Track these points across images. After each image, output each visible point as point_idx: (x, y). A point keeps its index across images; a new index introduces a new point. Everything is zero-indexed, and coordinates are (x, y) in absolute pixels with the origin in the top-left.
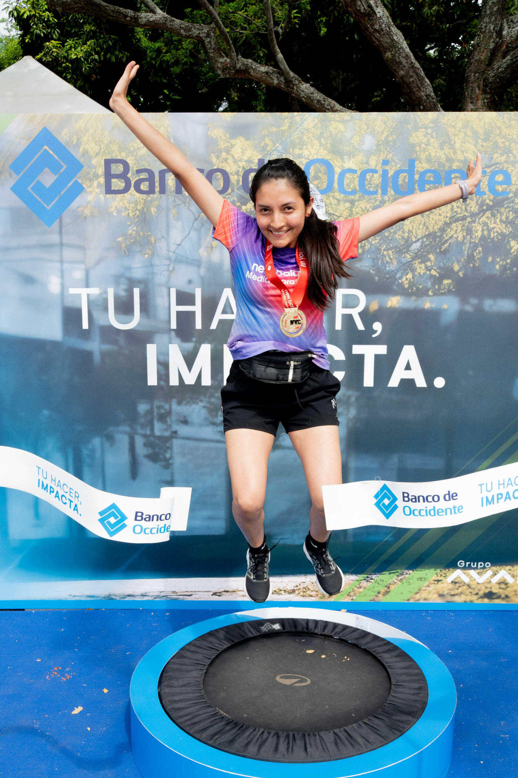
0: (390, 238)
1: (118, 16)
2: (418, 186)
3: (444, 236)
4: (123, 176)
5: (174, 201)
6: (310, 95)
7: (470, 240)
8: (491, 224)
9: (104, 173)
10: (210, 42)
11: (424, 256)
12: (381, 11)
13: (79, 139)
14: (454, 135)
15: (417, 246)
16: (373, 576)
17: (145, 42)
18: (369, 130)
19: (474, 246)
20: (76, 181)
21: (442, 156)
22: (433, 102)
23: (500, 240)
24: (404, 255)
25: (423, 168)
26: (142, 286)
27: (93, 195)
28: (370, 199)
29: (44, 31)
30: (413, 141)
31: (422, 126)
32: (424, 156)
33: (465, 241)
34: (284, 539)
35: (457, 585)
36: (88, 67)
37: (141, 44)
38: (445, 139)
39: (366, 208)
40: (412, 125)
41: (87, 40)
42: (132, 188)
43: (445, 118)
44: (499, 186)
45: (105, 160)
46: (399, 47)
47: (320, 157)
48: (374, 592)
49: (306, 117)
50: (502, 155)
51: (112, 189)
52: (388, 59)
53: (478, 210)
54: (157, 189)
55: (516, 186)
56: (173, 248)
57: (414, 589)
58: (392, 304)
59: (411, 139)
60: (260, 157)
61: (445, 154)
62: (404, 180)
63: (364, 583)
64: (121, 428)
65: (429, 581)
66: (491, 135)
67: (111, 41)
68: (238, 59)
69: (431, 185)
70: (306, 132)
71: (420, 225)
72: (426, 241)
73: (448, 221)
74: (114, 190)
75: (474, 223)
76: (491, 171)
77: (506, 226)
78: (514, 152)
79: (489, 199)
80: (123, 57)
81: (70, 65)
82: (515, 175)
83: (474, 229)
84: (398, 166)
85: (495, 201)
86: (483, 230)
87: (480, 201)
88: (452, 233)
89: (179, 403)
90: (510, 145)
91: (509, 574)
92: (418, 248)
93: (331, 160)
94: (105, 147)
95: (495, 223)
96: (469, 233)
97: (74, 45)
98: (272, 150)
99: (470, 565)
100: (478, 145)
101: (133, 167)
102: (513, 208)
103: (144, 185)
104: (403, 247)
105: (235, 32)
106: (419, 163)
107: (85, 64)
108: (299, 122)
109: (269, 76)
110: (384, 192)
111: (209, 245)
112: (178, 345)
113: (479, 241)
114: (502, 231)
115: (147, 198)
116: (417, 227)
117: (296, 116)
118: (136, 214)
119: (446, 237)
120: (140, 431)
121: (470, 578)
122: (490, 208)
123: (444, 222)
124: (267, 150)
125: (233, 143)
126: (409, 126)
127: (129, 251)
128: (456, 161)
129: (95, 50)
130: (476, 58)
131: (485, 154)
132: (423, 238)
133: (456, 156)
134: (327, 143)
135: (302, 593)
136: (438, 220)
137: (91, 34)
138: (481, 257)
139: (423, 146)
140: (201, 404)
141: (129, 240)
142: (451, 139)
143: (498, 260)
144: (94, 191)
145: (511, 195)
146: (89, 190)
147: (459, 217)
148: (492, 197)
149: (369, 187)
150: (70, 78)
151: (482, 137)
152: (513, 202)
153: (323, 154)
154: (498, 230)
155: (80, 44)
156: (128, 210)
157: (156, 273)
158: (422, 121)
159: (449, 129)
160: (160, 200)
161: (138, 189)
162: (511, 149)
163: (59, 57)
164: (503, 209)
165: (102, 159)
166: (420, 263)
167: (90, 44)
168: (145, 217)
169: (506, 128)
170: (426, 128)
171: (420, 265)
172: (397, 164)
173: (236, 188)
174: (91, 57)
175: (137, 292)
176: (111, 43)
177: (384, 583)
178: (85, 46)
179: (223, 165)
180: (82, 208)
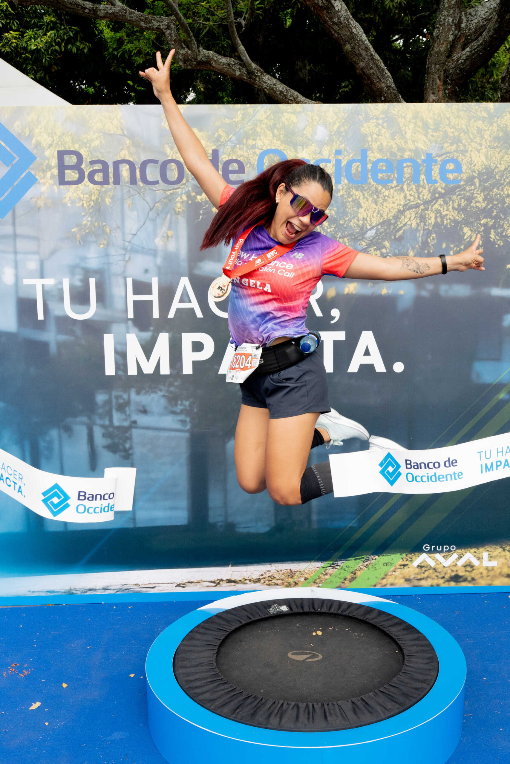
0: (345, 226)
1: (76, 8)
2: (371, 175)
3: (399, 223)
4: (77, 167)
5: (129, 191)
6: (273, 86)
7: (424, 226)
8: (443, 211)
9: (57, 164)
10: (170, 34)
11: (379, 243)
12: (339, 5)
13: (31, 131)
14: (405, 126)
15: (372, 233)
16: (338, 562)
17: (108, 34)
18: (321, 121)
19: (428, 233)
20: (29, 172)
21: (393, 146)
22: (394, 93)
23: (453, 227)
24: (359, 242)
25: (375, 158)
26: (98, 276)
27: (46, 186)
29: (3, 21)
30: (365, 132)
31: (373, 117)
32: (376, 145)
33: (419, 228)
34: (248, 527)
35: (424, 569)
36: (48, 58)
37: (104, 35)
38: (396, 130)
40: (363, 116)
41: (47, 31)
42: (86, 179)
43: (396, 109)
44: (450, 175)
45: (59, 152)
46: (359, 39)
47: (273, 148)
48: (340, 578)
49: (259, 108)
50: (452, 144)
51: (66, 180)
52: (348, 51)
53: (431, 197)
54: (111, 180)
55: (466, 174)
56: (128, 238)
57: (380, 574)
58: (349, 290)
59: (362, 129)
60: (214, 147)
62: (357, 170)
63: (330, 570)
64: (79, 419)
65: (395, 566)
66: (441, 125)
67: (72, 32)
68: (199, 51)
69: (384, 174)
70: (258, 124)
71: (374, 213)
72: (381, 228)
73: (402, 209)
74: (68, 181)
75: (428, 211)
76: (442, 160)
77: (459, 213)
78: (464, 142)
79: (441, 187)
80: (85, 48)
81: (30, 56)
82: (466, 164)
83: (427, 216)
84: (351, 156)
85: (447, 189)
86: (436, 218)
87: (432, 189)
88: (406, 221)
89: (138, 393)
90: (459, 135)
91: (475, 556)
92: (373, 235)
93: (284, 150)
94: (58, 139)
95: (447, 210)
96: (423, 220)
97: (34, 36)
98: (225, 141)
99: (435, 549)
100: (428, 135)
101: (86, 158)
102: (465, 196)
103: (98, 176)
104: (359, 234)
105: (198, 23)
106: (371, 153)
107: (46, 55)
108: (252, 113)
109: (230, 68)
110: (338, 181)
111: (165, 235)
112: (136, 335)
113: (433, 228)
114: (454, 217)
115: (101, 189)
116: (372, 215)
117: (248, 108)
118: (90, 204)
119: (400, 224)
120: (99, 421)
121: (435, 562)
122: (442, 196)
123: (398, 209)
124: (221, 141)
126: (360, 117)
127: (84, 242)
128: (407, 150)
129: (55, 41)
130: (436, 50)
131: (436, 143)
132: (377, 225)
133: (407, 146)
134: (280, 134)
135: (267, 582)
136: (392, 208)
137: (52, 25)
138: (435, 244)
139: (375, 136)
140: (160, 393)
141: (83, 230)
142: (402, 129)
143: (452, 246)
144: (47, 182)
145: (462, 183)
146: (42, 181)
147: (412, 205)
148: (443, 185)
150: (30, 69)
151: (432, 128)
152: (464, 189)
153: (277, 145)
154: (451, 217)
155: (40, 35)
157: (112, 263)
158: (373, 112)
159: (400, 120)
160: (114, 190)
161: (92, 180)
162: (460, 139)
163: (18, 48)
164: (454, 197)
165: (55, 150)
166: (375, 250)
167: (51, 35)
168: (100, 207)
169: (454, 118)
170: (377, 119)
171: (375, 252)
172: (350, 154)
173: (191, 178)
174: (51, 48)
175: (92, 282)
176: (72, 35)
177: (350, 569)
178: (46, 37)
179: (177, 155)
180: (36, 199)
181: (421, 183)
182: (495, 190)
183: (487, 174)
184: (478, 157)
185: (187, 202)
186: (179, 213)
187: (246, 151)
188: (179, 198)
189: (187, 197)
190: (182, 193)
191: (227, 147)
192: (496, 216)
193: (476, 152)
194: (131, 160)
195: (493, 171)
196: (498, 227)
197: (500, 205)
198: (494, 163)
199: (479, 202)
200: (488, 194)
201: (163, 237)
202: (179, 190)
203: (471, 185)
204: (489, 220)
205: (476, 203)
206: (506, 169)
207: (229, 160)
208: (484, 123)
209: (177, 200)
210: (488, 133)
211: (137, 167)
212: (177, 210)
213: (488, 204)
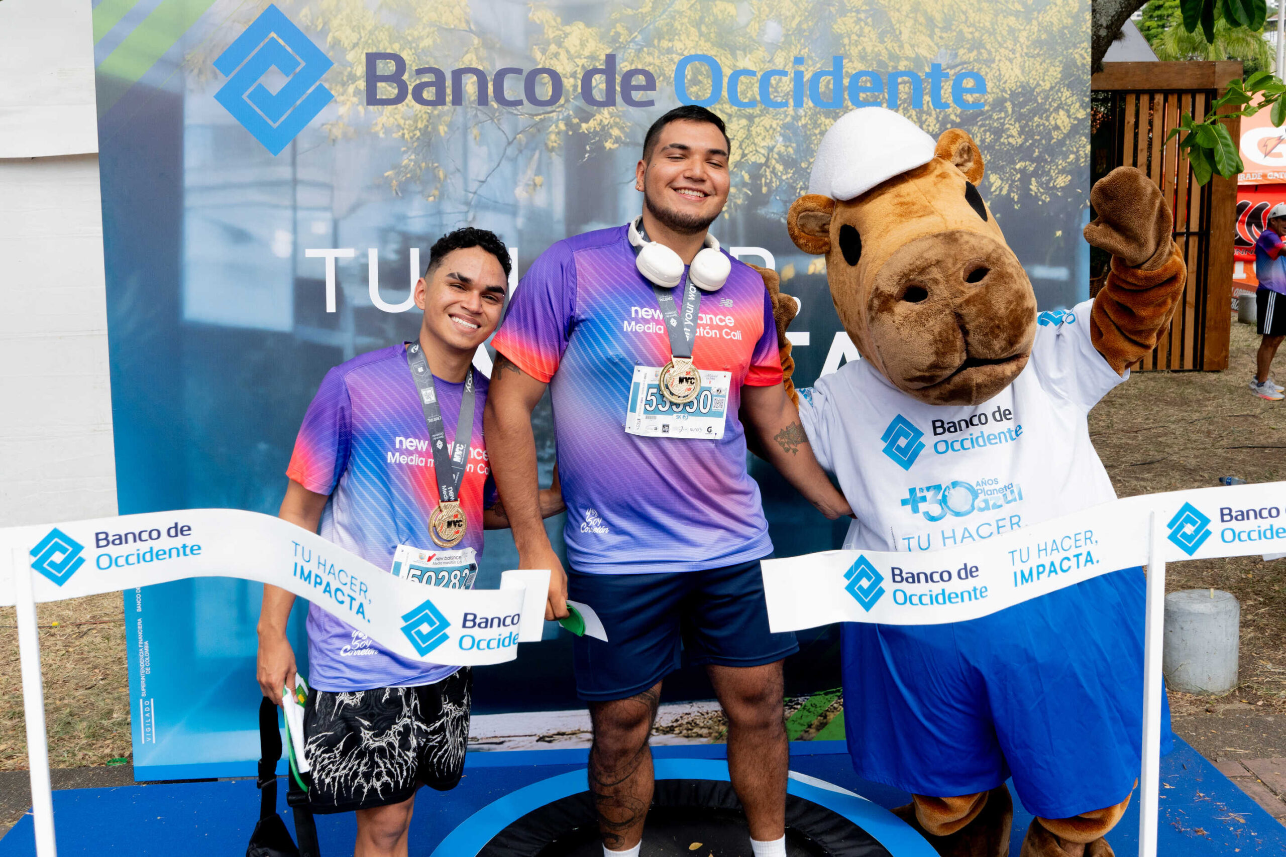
2: (849, 95)
4: (396, 78)
5: (476, 116)
9: (365, 73)
13: (325, 24)
14: (900, 22)
16: (799, 698)
18: (773, 12)
20: (321, 85)
21: (882, 52)
25: (855, 70)
26: (424, 243)
27: (347, 106)
28: (776, 114)
30: (839, 31)
31: (852, 9)
32: (856, 51)
38: (886, 28)
39: (771, 127)
40: (837, 8)
42: (410, 97)
44: (969, 95)
45: (368, 56)
47: (699, 53)
48: (802, 725)
50: (970, 50)
51: (378, 98)
53: (940, 129)
54: (449, 98)
55: (993, 95)
56: (473, 186)
58: (816, 270)
59: (835, 26)
60: (608, 51)
61: (886, 48)
62: (827, 86)
66: (954, 22)
69: (868, 93)
74: (382, 100)
76: (955, 74)
78: (988, 46)
79: (955, 114)
82: (992, 80)
84: (819, 65)
85: (964, 116)
87: (941, 117)
90: (981, 37)
93: (717, 56)
98: (626, 41)
100: (935, 36)
101: (411, 65)
102: (991, 127)
103: (428, 92)
106: (849, 62)
110: (799, 104)
111: (531, 183)
115: (432, 112)
118: (414, 135)
124: (619, 43)
125: (567, 31)
126: (832, 9)
127: (404, 192)
128: (903, 59)
131: (946, 49)
133: (902, 52)
134: (710, 33)
135: (685, 732)
139: (854, 37)
141: (402, 174)
142: (896, 27)
144: (348, 100)
145: (987, 108)
146: (341, 98)
148: (959, 111)
149: (775, 97)
151: (940, 25)
152: (990, 117)
153: (705, 48)
156: (403, 129)
157: (447, 225)
158: (851, 1)
159: (892, 13)
160: (453, 114)
161: (419, 98)
162: (983, 42)
164: (975, 129)
165: (362, 52)
168: (430, 139)
169: (974, 12)
170: (858, 12)
172: (817, 63)
173: (572, 97)
175: (415, 254)
177: (818, 709)
179: (552, 62)
180: (329, 127)
181: (925, 108)
182: (1036, 119)
183: (1024, 95)
184: (1010, 70)
185: (566, 132)
186: (552, 149)
187: (659, 57)
188: (553, 126)
189: (566, 125)
190: (558, 120)
191: (629, 51)
192: (1038, 157)
193: (1008, 63)
194: (481, 68)
195: (1033, 90)
196: (1042, 175)
197: (1044, 142)
198: (1034, 79)
199: (1012, 136)
200: (1027, 125)
201: (528, 185)
202: (554, 114)
203: (1000, 111)
204: (1028, 163)
205: (1007, 138)
206: (1052, 88)
207: (631, 71)
208: (1017, 20)
209: (550, 129)
210: (1025, 34)
211: (489, 79)
212: (550, 144)
213: (1026, 140)
